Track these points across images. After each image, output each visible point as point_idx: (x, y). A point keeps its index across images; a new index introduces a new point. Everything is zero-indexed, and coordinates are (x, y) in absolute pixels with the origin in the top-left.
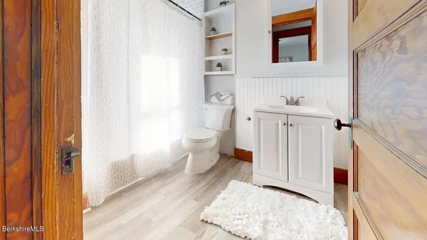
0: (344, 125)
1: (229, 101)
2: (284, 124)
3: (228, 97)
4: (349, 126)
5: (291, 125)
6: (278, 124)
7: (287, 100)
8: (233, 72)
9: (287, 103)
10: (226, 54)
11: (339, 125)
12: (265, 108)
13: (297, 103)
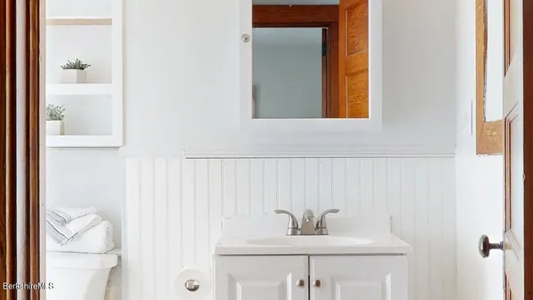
0: (494, 246)
1: (97, 238)
2: (302, 284)
3: (93, 225)
4: (500, 246)
5: (318, 284)
6: (283, 287)
7: (294, 222)
8: (115, 140)
9: (295, 230)
10: (82, 80)
11: (487, 247)
12: (241, 244)
13: (319, 228)
